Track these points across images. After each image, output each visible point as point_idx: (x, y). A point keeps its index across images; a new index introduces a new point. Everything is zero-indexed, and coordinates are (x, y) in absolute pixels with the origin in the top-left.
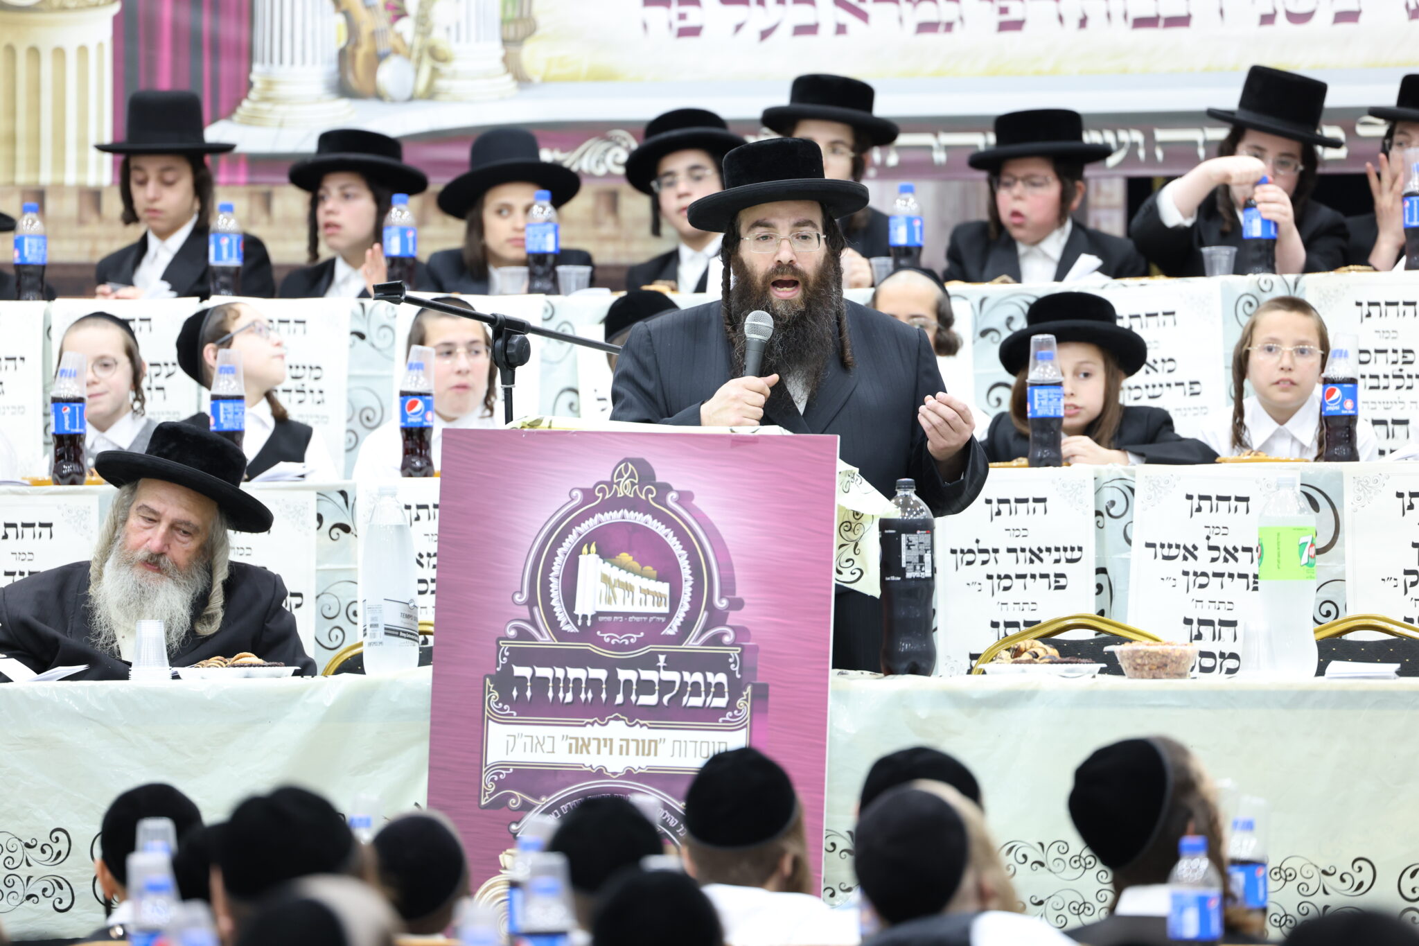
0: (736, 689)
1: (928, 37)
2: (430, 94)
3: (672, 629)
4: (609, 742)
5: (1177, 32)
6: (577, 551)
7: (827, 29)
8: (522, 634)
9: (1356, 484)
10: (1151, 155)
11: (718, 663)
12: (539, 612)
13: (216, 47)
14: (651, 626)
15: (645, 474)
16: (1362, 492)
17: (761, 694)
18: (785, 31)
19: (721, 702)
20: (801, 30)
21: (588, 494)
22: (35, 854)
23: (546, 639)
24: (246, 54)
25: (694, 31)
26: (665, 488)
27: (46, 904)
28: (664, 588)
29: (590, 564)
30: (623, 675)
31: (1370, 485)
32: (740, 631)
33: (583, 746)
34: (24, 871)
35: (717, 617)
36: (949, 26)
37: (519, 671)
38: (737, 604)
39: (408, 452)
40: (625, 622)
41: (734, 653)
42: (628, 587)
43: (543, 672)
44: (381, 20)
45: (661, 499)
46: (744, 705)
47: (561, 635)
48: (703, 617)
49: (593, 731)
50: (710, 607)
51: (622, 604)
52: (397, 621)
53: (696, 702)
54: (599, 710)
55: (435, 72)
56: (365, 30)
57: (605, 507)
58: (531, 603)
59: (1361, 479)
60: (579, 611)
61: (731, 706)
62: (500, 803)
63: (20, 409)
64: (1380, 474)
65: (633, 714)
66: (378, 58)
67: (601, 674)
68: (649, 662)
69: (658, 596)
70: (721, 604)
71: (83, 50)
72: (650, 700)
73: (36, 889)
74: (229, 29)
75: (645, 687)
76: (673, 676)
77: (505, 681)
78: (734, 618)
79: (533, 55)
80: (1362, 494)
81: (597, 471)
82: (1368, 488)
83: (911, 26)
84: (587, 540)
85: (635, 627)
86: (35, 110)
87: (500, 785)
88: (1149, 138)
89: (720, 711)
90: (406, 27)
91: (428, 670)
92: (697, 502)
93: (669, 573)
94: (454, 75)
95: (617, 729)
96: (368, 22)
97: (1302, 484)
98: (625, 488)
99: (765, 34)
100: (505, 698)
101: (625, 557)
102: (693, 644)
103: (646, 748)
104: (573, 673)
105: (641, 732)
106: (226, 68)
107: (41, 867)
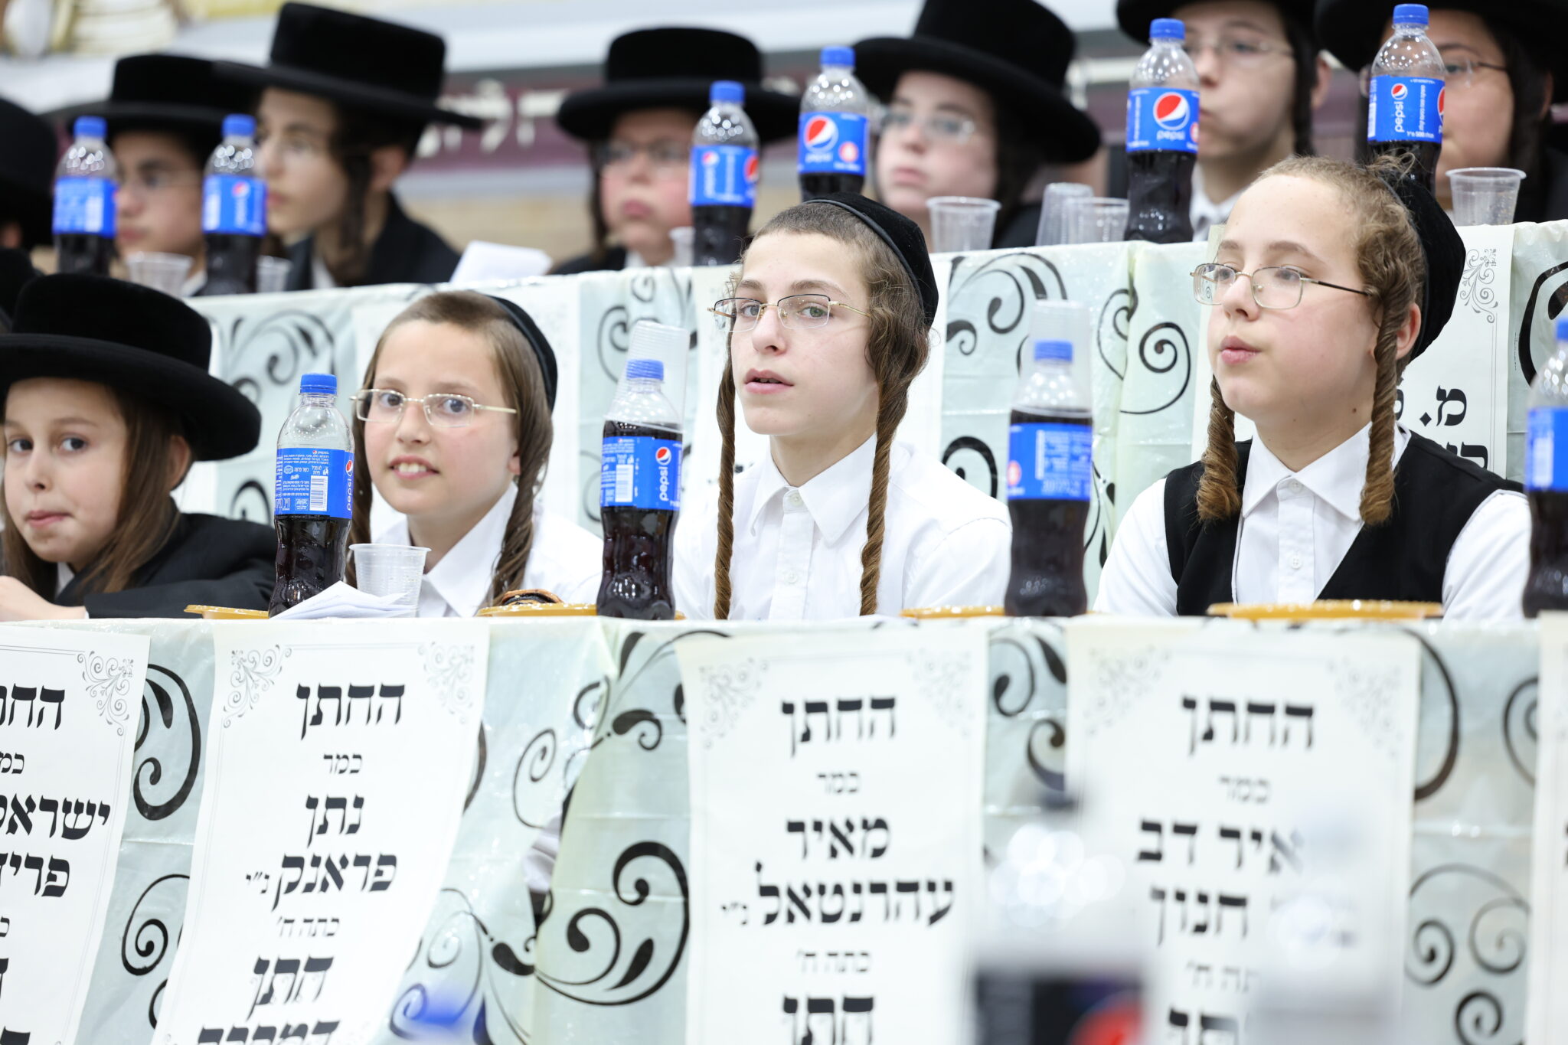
9: (236, 666)
16: (244, 685)
31: (257, 670)
59: (244, 656)
64: (277, 646)
80: (242, 689)
82: (255, 677)
97: (150, 666)
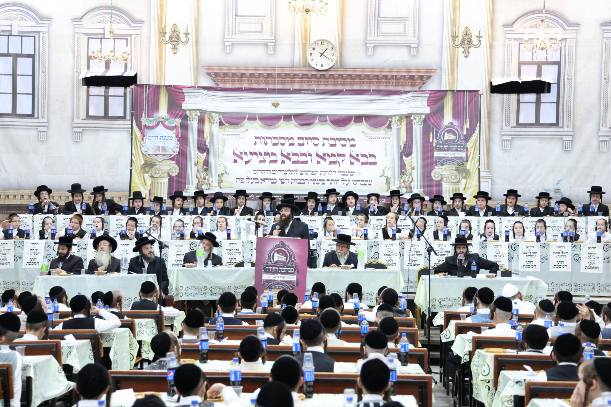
0: (295, 270)
1: (272, 184)
2: (209, 189)
3: (287, 263)
4: (278, 277)
5: (303, 185)
6: (274, 253)
7: (260, 183)
8: (267, 263)
10: (300, 199)
11: (292, 267)
12: (269, 260)
13: (181, 183)
14: (284, 262)
15: (283, 243)
17: (298, 271)
18: (254, 182)
19: (293, 272)
20: (256, 183)
21: (276, 246)
22: (202, 289)
23: (270, 264)
24: (185, 184)
25: (243, 182)
26: (286, 245)
27: (204, 295)
28: (286, 258)
29: (276, 255)
30: (280, 268)
32: (296, 263)
33: (275, 277)
34: (201, 291)
35: (292, 261)
36: (275, 183)
37: (267, 268)
38: (295, 260)
39: (228, 237)
40: (280, 262)
41: (295, 266)
42: (281, 257)
43: (270, 268)
44: (203, 180)
45: (285, 246)
46: (296, 272)
47: (272, 263)
48: (291, 261)
49: (276, 275)
50: (292, 260)
51: (280, 259)
52: (249, 261)
53: (290, 272)
54: (277, 273)
55: (209, 186)
56: (201, 181)
57: (278, 247)
58: (268, 259)
60: (274, 260)
61: (294, 272)
62: (264, 284)
63: (168, 229)
65: (281, 273)
66: (203, 184)
67: (277, 268)
68: (284, 267)
69: (285, 259)
70: (293, 260)
71: (164, 183)
72: (284, 271)
73: (202, 293)
74: (183, 181)
75: (283, 270)
76: (287, 268)
77: (265, 269)
78: (295, 261)
79: (222, 185)
81: (277, 243)
83: (270, 182)
84: (275, 251)
85: (282, 262)
86: (158, 190)
87: (264, 282)
88: (300, 197)
89: (293, 273)
90: (206, 181)
91: (254, 268)
92: (290, 247)
93: (286, 256)
94: (212, 187)
95: (279, 275)
96: (201, 180)
98: (280, 245)
99: (252, 183)
100: (265, 271)
101: (281, 254)
102: (289, 265)
103: (283, 277)
104: (274, 268)
105: (282, 275)
106: (183, 185)
107: (203, 291)
